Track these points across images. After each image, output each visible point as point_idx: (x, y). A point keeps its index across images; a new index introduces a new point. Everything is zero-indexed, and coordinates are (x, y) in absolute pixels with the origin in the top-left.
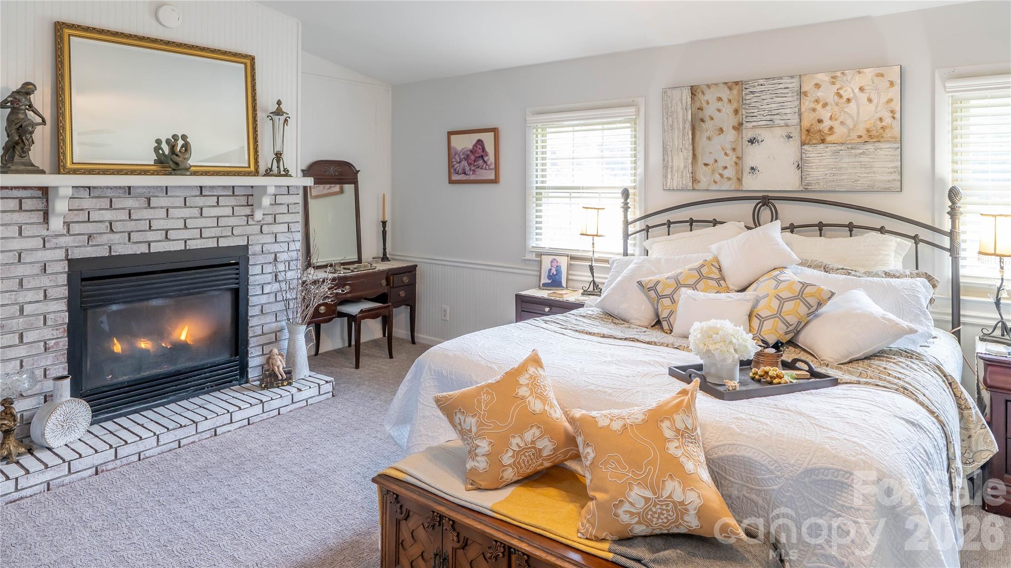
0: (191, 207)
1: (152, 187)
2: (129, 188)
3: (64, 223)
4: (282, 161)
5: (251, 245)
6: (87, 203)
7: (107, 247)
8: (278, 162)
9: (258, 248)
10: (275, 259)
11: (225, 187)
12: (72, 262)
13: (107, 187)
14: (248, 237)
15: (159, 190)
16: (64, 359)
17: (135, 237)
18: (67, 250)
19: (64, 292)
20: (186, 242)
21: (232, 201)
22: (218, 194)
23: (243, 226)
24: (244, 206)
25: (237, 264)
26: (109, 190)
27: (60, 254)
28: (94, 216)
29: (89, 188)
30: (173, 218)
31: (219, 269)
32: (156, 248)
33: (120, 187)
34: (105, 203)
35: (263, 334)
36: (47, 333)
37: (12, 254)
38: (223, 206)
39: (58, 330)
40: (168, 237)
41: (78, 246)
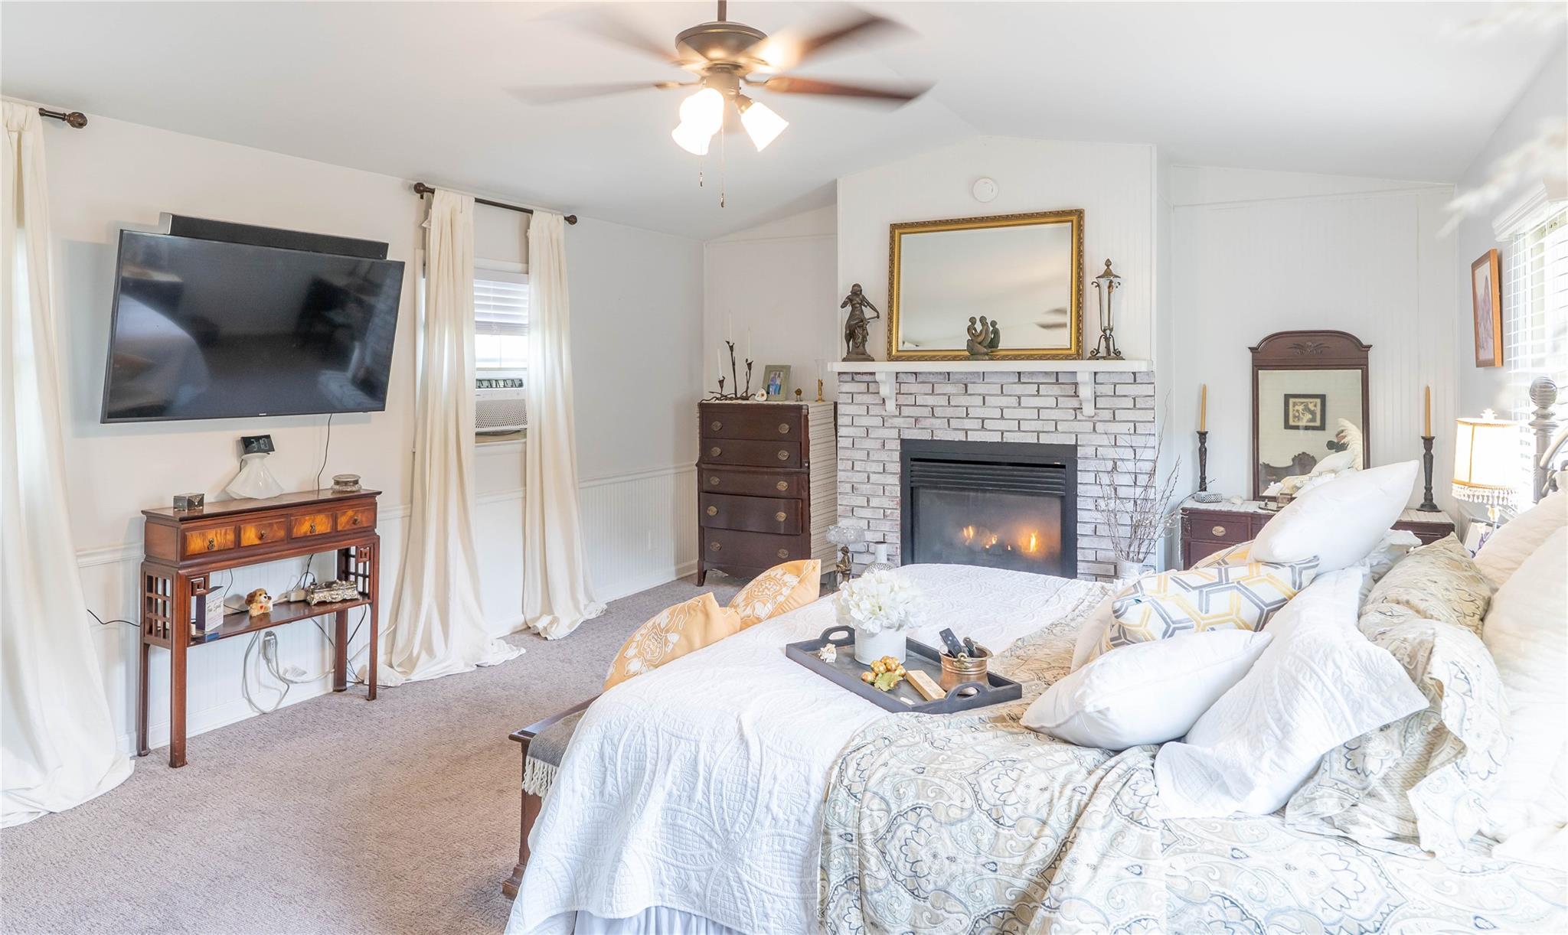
0: (1010, 396)
1: (969, 373)
2: (949, 373)
3: (897, 405)
4: (1111, 339)
5: (1080, 446)
6: (914, 388)
7: (930, 431)
8: (1107, 339)
9: (1090, 451)
10: (1115, 468)
11: (1046, 373)
12: (904, 442)
13: (930, 373)
14: (1077, 436)
15: (976, 375)
16: (898, 528)
17: (954, 423)
18: (899, 430)
19: (896, 467)
20: (1002, 434)
21: (1056, 390)
22: (1039, 381)
23: (1071, 420)
24: (1072, 396)
25: (1063, 467)
26: (931, 376)
27: (894, 433)
28: (920, 400)
29: (916, 373)
30: (990, 406)
31: (1041, 469)
32: (973, 437)
33: (940, 373)
34: (928, 388)
35: (1096, 561)
36: (886, 503)
37: (862, 429)
38: (1044, 396)
39: (892, 501)
40: (985, 426)
41: (907, 428)
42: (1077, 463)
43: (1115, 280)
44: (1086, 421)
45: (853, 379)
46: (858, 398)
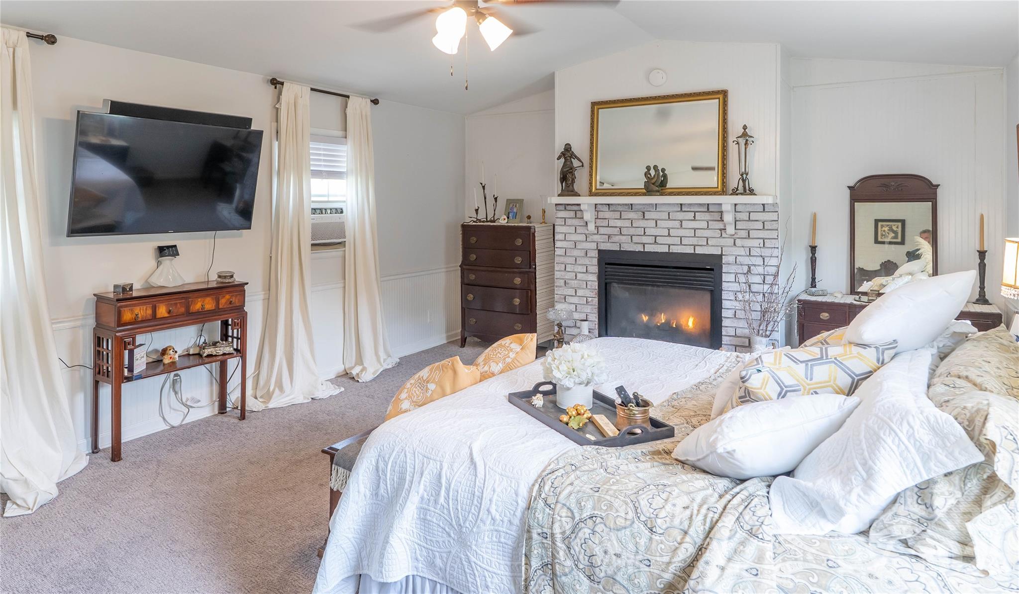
0: (675, 220)
1: (646, 204)
2: (632, 205)
3: (595, 226)
4: (747, 181)
5: (724, 255)
6: (608, 215)
7: (618, 244)
8: (744, 181)
9: (731, 259)
10: (749, 271)
11: (700, 205)
12: (600, 252)
13: (619, 204)
14: (722, 248)
15: (651, 206)
16: (596, 311)
17: (635, 239)
18: (597, 244)
19: (595, 269)
20: (669, 247)
21: (707, 216)
22: (695, 210)
23: (718, 238)
24: (719, 221)
25: (712, 270)
26: (620, 206)
27: (594, 246)
28: (612, 223)
29: (609, 205)
30: (661, 228)
31: (696, 271)
32: (648, 248)
33: (626, 205)
34: (617, 215)
35: (736, 336)
36: (588, 293)
37: (572, 242)
38: (699, 220)
39: (592, 292)
40: (657, 241)
41: (603, 242)
42: (722, 267)
43: (750, 139)
44: (729, 238)
45: (565, 209)
46: (569, 222)
